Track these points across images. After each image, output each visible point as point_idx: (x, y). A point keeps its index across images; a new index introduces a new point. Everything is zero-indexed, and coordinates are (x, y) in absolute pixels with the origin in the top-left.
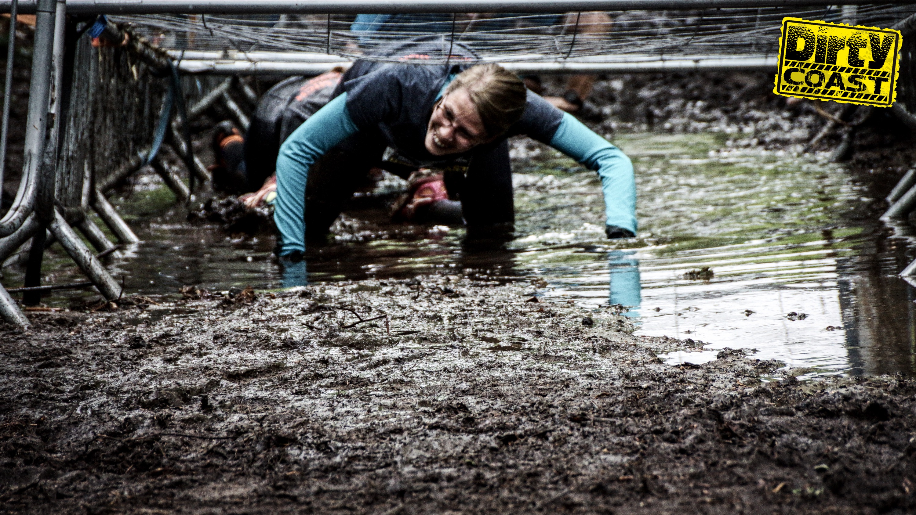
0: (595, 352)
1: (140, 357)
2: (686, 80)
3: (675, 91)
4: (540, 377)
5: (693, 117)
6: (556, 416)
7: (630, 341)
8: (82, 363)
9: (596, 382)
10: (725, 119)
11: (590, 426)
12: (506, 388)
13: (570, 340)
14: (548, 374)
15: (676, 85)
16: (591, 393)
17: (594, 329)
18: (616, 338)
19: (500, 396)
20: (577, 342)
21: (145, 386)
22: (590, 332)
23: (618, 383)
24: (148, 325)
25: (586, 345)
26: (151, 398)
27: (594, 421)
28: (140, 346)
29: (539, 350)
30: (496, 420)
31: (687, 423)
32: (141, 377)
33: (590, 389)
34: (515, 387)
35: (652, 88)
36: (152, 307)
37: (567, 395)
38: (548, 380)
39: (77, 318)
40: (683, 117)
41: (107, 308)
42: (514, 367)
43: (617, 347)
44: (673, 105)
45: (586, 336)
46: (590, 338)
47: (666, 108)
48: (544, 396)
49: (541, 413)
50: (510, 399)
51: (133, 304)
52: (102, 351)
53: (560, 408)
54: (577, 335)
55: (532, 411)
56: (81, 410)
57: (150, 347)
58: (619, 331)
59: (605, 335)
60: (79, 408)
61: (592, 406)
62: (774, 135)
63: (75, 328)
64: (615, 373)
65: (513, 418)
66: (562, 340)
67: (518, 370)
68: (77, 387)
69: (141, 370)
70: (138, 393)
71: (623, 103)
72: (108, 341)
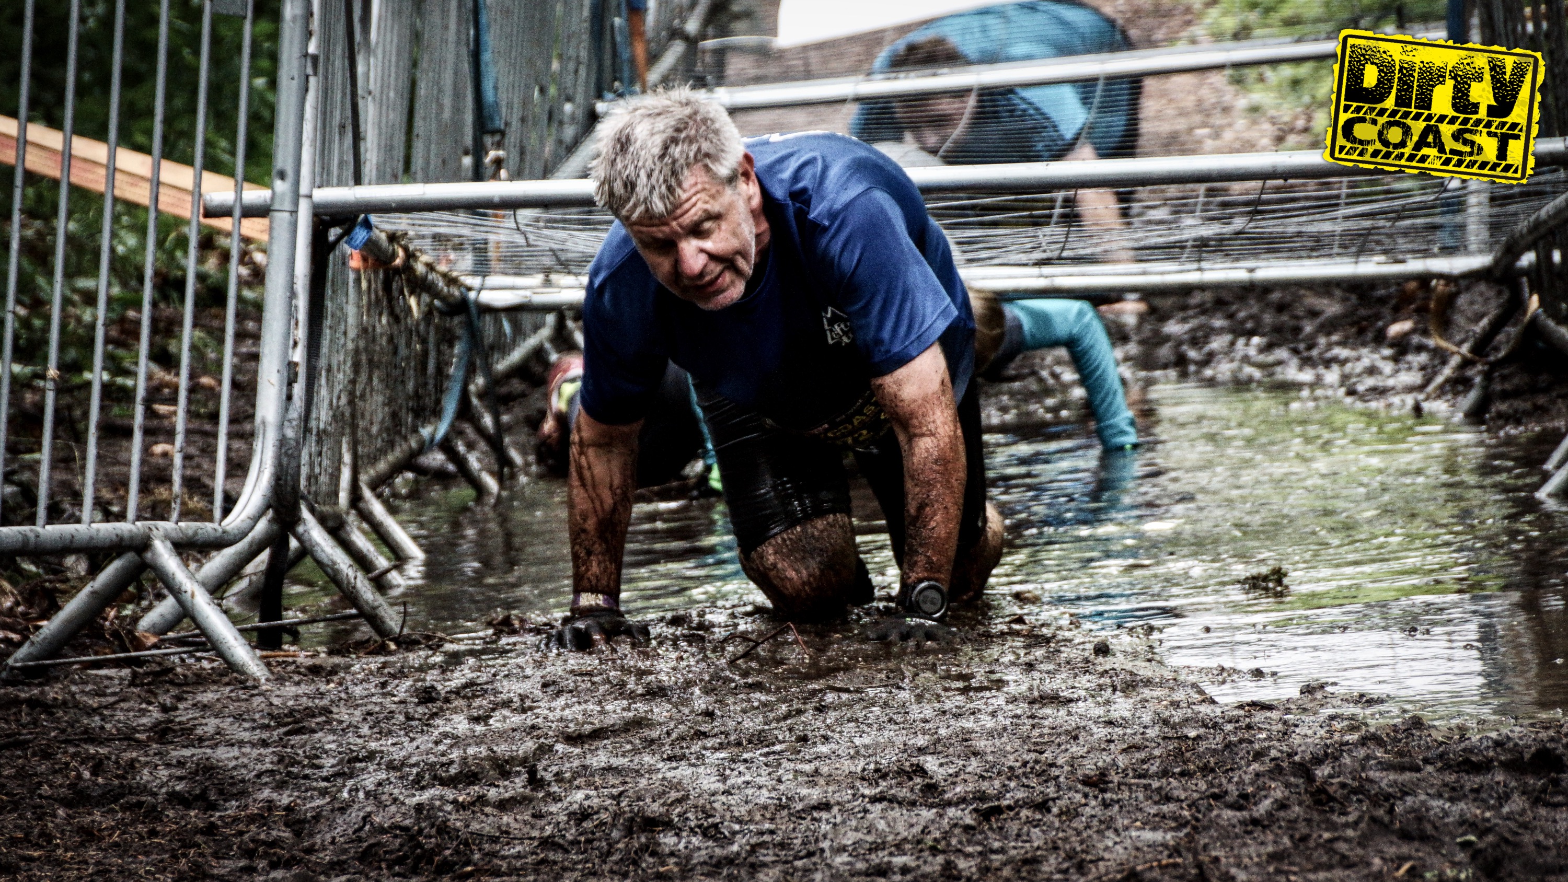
0: (1115, 690)
1: (434, 715)
2: (1234, 307)
3: (1218, 323)
4: (1033, 726)
5: (1246, 359)
6: (1062, 779)
7: (1168, 675)
8: (348, 727)
9: (1120, 731)
10: (1295, 362)
11: (1112, 791)
12: (983, 743)
13: (1076, 676)
14: (1046, 723)
15: (1219, 315)
16: (1112, 746)
17: (1110, 658)
18: (1144, 670)
19: (975, 754)
20: (1088, 676)
21: (443, 755)
22: (1105, 663)
23: (1152, 733)
24: (443, 672)
25: (1102, 681)
26: (453, 770)
27: (1119, 784)
28: (433, 700)
29: (1031, 689)
30: (970, 787)
31: (1260, 782)
32: (437, 743)
33: (1110, 741)
34: (997, 742)
35: (1184, 320)
36: (449, 647)
37: (1075, 749)
38: (1046, 731)
39: (338, 665)
40: (1232, 361)
41: (382, 650)
42: (993, 714)
43: (1148, 683)
44: (1217, 343)
45: (1100, 669)
46: (1106, 672)
47: (1207, 349)
48: (1042, 753)
49: (1038, 775)
50: (990, 758)
51: (418, 643)
52: (377, 709)
53: (1067, 768)
54: (1086, 667)
55: (1024, 774)
56: (350, 791)
57: (447, 700)
58: (1149, 660)
59: (1129, 666)
60: (346, 790)
61: (1114, 763)
62: (1370, 382)
63: (335, 678)
64: (1147, 718)
65: (997, 784)
66: (1064, 676)
67: (1000, 718)
68: (341, 761)
69: (436, 733)
70: (433, 765)
71: (1141, 342)
72: (384, 695)
